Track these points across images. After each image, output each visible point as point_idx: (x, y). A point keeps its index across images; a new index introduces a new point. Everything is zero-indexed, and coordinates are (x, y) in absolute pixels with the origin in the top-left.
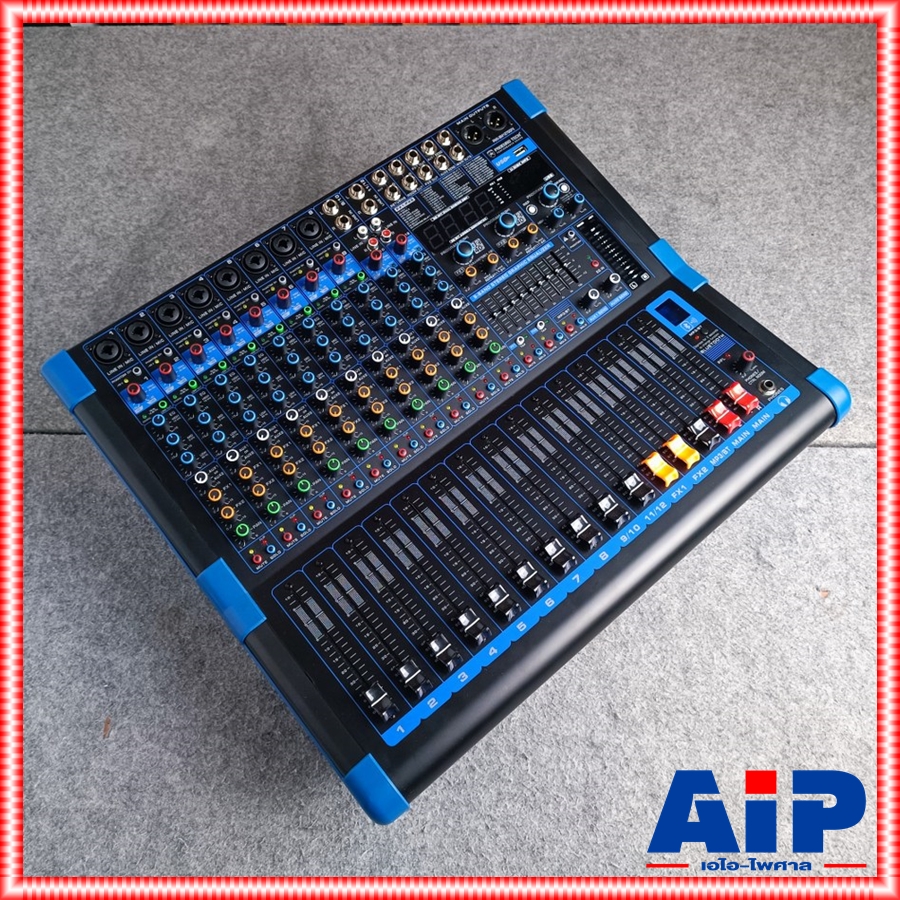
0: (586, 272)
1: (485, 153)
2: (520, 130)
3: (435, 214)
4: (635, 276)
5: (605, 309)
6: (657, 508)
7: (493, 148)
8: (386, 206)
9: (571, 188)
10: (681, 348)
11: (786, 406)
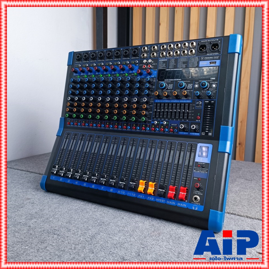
0: (193, 118)
1: (201, 57)
2: (220, 56)
3: (168, 69)
4: (207, 131)
5: (187, 133)
6: (133, 194)
7: (204, 57)
8: (158, 57)
9: (217, 87)
10: (191, 164)
11: (194, 209)
